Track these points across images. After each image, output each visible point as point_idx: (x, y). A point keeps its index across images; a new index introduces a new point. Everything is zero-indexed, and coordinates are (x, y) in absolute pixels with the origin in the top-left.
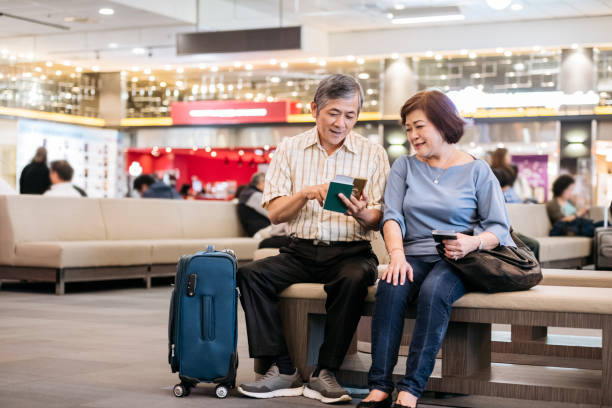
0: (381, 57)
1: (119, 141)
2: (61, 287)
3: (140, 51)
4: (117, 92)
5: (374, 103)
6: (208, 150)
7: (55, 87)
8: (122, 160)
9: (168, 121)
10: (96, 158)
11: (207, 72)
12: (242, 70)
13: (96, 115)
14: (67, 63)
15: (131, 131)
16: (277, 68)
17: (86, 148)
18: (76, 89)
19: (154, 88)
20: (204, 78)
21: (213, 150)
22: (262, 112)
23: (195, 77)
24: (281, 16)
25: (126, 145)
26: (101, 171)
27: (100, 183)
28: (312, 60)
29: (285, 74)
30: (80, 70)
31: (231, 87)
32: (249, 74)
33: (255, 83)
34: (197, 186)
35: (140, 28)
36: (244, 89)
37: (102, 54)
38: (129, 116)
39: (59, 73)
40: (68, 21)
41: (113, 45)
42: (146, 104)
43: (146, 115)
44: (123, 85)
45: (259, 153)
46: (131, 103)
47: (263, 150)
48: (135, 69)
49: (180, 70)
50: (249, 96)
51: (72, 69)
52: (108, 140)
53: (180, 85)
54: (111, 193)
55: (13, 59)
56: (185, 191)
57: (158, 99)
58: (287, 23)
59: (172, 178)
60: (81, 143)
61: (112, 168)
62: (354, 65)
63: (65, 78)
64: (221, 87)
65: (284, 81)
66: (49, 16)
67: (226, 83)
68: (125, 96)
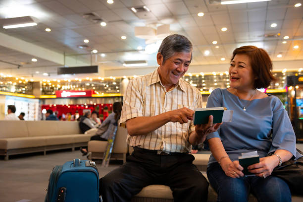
0: (120, 77)
1: (39, 102)
2: (7, 158)
3: (46, 74)
4: (39, 87)
5: (118, 91)
6: (67, 105)
7: (19, 86)
8: (40, 109)
9: (55, 96)
10: (32, 107)
11: (67, 82)
12: (78, 81)
13: (32, 94)
14: (23, 78)
15: (43, 100)
16: (89, 81)
17: (29, 105)
18: (26, 87)
19: (50, 87)
20: (66, 84)
21: (69, 105)
22: (84, 94)
23: (63, 83)
24: (91, 62)
25: (42, 104)
26: (33, 112)
27: (33, 115)
28: (99, 78)
29: (91, 82)
30: (27, 81)
31: (74, 87)
32: (80, 83)
33: (81, 85)
34: (64, 116)
35: (45, 66)
36: (79, 87)
37: (34, 76)
38: (42, 95)
39: (20, 82)
40: (22, 63)
41: (37, 72)
42: (48, 91)
43: (48, 95)
44: (41, 86)
45: (82, 106)
46: (43, 91)
47: (84, 105)
48: (45, 80)
49: (59, 81)
50: (80, 89)
51: (24, 80)
52: (36, 102)
53: (59, 86)
54: (37, 119)
55: (5, 76)
56: (60, 118)
57: (52, 90)
58: (94, 64)
59: (56, 113)
60: (27, 103)
61: (37, 111)
62: (112, 80)
63: (22, 83)
64: (71, 86)
65: (91, 85)
66: (15, 62)
67: (73, 85)
68: (41, 89)
